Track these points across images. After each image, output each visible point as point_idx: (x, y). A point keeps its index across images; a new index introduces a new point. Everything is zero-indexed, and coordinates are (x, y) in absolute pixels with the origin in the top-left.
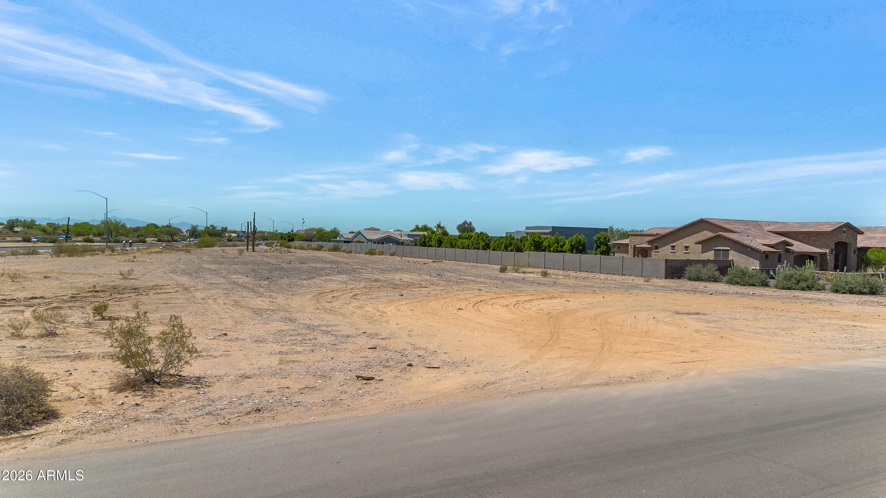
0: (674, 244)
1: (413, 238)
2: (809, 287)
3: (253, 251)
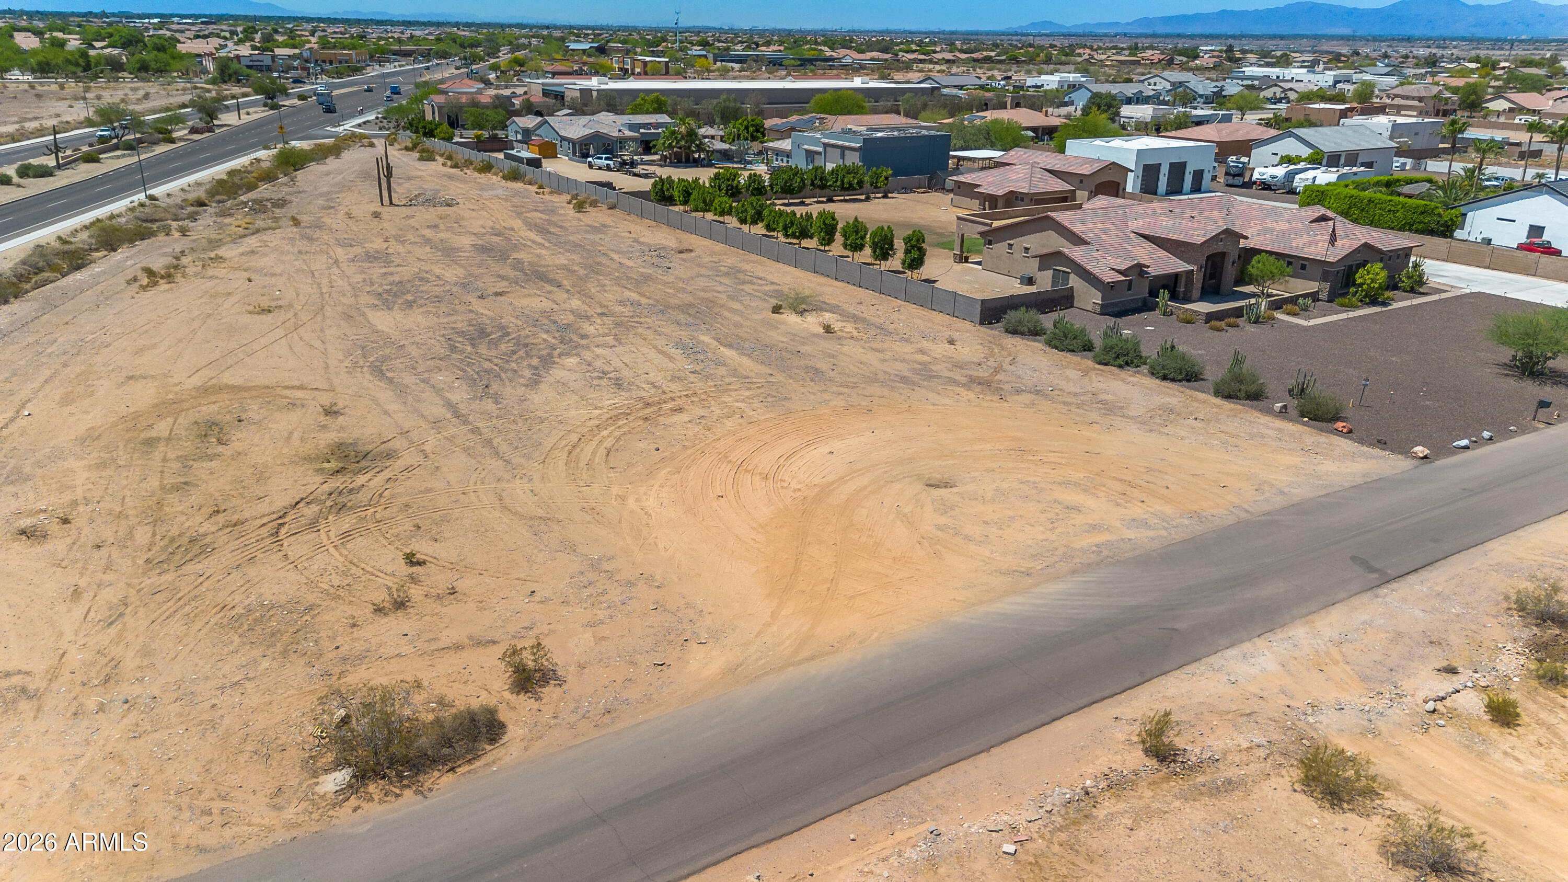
0: (1011, 242)
1: (638, 132)
2: (1127, 364)
3: (391, 203)
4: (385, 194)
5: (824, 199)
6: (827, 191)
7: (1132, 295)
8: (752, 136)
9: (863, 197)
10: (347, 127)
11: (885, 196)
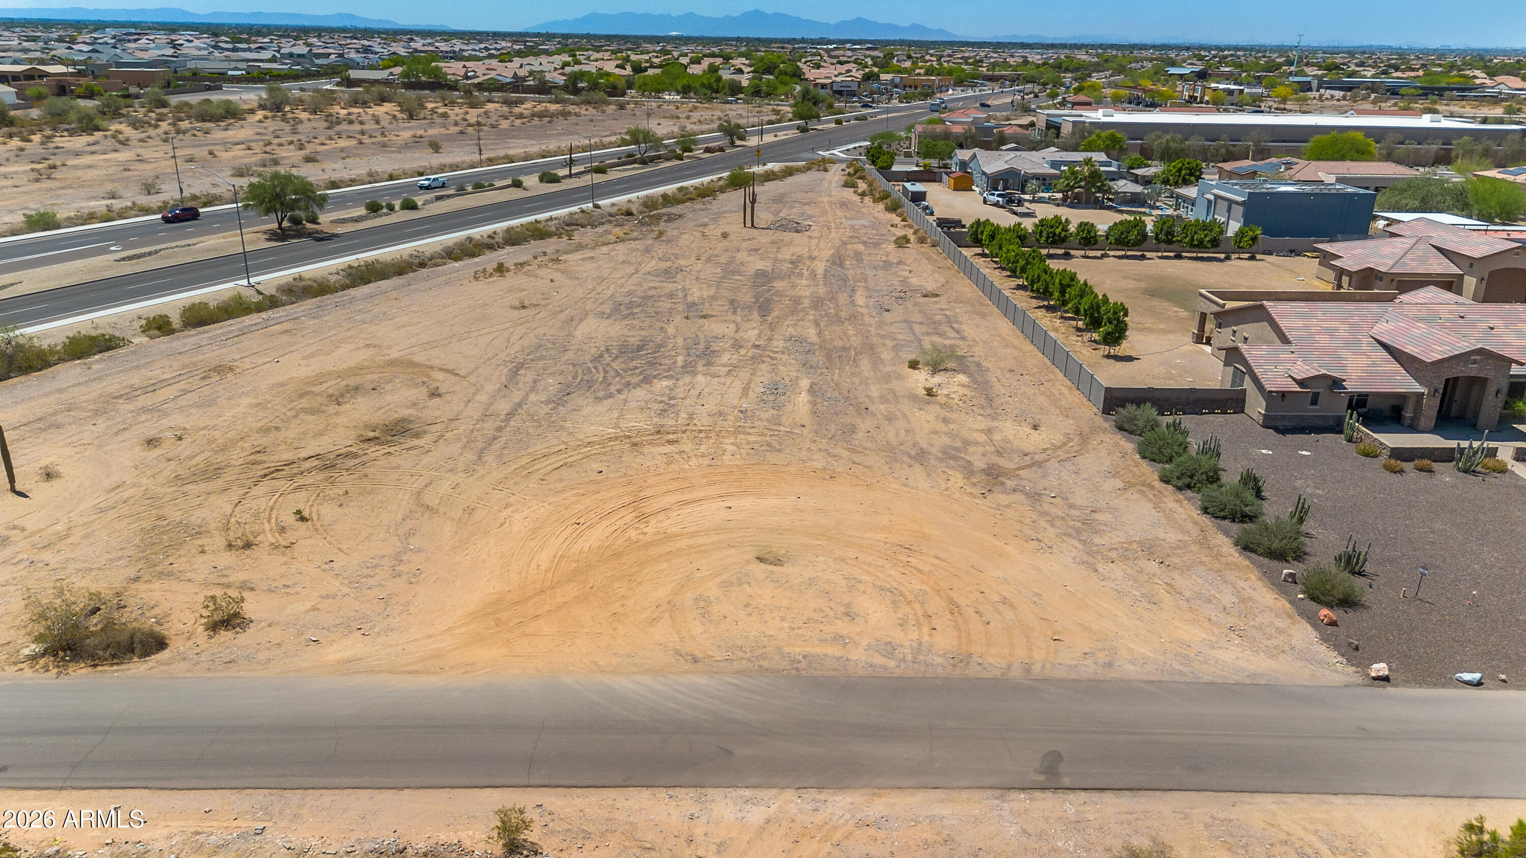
0: (1235, 328)
1: (1059, 169)
2: (1189, 487)
3: (753, 225)
4: (748, 217)
5: (1172, 254)
6: (1175, 246)
7: (1317, 411)
8: (1184, 179)
9: (1222, 256)
10: (835, 152)
11: (1252, 258)
